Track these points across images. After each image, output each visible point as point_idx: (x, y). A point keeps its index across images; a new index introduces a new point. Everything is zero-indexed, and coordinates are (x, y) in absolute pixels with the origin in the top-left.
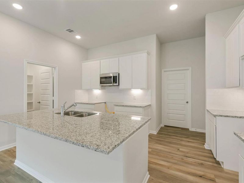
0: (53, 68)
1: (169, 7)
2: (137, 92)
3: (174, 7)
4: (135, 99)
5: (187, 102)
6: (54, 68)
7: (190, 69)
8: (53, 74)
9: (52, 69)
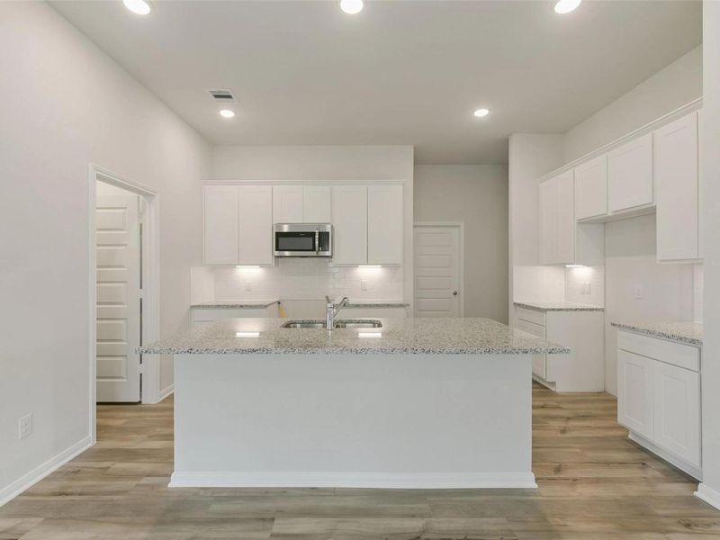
0: (141, 197)
1: (473, 112)
2: (370, 274)
3: (481, 113)
4: (365, 290)
5: (455, 294)
6: (146, 195)
7: (462, 224)
8: (141, 215)
9: (138, 198)
